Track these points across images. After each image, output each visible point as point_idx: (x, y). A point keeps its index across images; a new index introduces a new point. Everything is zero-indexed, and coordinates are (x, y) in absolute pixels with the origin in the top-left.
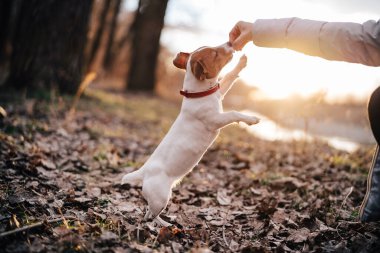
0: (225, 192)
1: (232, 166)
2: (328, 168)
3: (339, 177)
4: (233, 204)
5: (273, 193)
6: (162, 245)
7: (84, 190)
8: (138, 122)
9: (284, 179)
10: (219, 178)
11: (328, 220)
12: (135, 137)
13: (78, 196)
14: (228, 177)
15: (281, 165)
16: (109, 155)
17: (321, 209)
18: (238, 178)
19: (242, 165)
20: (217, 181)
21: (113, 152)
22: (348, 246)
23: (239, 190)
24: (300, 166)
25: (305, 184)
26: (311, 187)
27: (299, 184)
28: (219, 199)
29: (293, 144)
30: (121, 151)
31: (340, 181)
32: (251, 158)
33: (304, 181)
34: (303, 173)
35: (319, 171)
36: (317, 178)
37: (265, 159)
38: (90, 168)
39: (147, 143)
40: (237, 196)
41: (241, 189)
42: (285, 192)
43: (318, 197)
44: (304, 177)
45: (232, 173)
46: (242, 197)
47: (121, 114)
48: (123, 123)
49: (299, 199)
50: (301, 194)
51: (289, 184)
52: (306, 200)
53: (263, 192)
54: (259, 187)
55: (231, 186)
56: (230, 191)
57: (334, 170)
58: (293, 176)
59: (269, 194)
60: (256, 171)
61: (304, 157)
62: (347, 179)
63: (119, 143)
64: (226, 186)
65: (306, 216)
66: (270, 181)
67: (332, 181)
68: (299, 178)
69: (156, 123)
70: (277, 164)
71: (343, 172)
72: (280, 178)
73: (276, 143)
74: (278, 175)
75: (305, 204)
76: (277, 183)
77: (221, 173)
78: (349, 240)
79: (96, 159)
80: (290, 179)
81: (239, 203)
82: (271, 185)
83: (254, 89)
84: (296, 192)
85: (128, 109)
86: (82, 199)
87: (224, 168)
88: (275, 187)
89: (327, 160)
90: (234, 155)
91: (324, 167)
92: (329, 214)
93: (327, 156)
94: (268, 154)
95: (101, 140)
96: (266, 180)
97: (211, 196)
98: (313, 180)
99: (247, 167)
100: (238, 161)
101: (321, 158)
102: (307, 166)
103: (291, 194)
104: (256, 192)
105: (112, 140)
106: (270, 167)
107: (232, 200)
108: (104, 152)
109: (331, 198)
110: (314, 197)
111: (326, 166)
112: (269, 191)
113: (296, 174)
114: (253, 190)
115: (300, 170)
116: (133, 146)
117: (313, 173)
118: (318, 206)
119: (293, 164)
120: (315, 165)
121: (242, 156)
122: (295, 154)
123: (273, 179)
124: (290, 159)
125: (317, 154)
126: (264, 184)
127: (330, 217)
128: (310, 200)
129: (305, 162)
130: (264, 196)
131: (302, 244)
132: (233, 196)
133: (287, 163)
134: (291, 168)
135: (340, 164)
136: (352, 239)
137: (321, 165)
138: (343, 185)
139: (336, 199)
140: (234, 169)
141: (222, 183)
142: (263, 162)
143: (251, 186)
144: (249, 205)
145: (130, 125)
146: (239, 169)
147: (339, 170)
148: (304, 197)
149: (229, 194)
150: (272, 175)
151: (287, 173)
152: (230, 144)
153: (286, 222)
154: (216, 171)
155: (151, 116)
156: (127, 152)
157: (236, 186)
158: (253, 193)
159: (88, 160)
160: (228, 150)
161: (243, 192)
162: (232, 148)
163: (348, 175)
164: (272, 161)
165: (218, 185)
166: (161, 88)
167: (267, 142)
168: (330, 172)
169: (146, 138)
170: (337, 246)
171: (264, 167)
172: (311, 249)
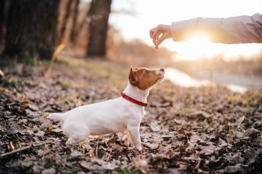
0: (156, 122)
1: (161, 105)
2: (227, 104)
3: (235, 110)
4: (162, 131)
5: (189, 122)
6: (114, 160)
7: (59, 124)
8: (95, 77)
9: (197, 112)
10: (152, 114)
11: (228, 139)
12: (93, 87)
13: (55, 128)
14: (158, 112)
15: (194, 103)
16: (75, 100)
17: (223, 132)
18: (165, 113)
19: (167, 104)
20: (150, 115)
21: (78, 98)
22: (242, 156)
23: (166, 121)
24: (207, 104)
25: (212, 115)
26: (215, 118)
27: (207, 116)
28: (152, 127)
29: (202, 89)
30: (84, 97)
31: (235, 113)
32: (173, 99)
33: (210, 113)
34: (210, 108)
35: (220, 106)
36: (220, 111)
37: (183, 100)
38: (62, 109)
39: (101, 91)
40: (165, 125)
41: (167, 120)
42: (198, 121)
43: (221, 124)
44: (210, 111)
45: (161, 110)
46: (168, 126)
47: (83, 72)
48: (85, 78)
49: (207, 126)
50: (209, 123)
51: (200, 115)
52: (212, 127)
53: (183, 122)
54: (180, 119)
55: (160, 118)
56: (160, 122)
57: (231, 106)
58: (203, 110)
59: (186, 123)
60: (177, 108)
61: (210, 97)
62: (240, 111)
63: (82, 92)
64: (157, 118)
65: (213, 136)
66: (187, 114)
67: (230, 113)
68: (207, 111)
69: (107, 78)
70: (192, 102)
71: (237, 107)
72: (193, 112)
73: (191, 89)
74: (193, 110)
75: (212, 129)
76: (192, 116)
77: (153, 110)
78: (243, 152)
79: (67, 103)
80: (201, 112)
81: (166, 130)
82: (188, 117)
83: (174, 53)
84: (205, 121)
85: (88, 69)
86: (57, 130)
87: (155, 107)
88: (191, 118)
89: (226, 99)
90: (162, 98)
91: (224, 104)
92: (228, 135)
93: (226, 96)
94: (185, 96)
95: (69, 90)
96: (184, 114)
97: (147, 125)
98: (216, 113)
99: (171, 105)
100: (164, 101)
101: (222, 98)
102: (213, 104)
103: (202, 123)
104: (178, 122)
105: (77, 90)
106: (187, 105)
107: (161, 128)
108: (72, 98)
109: (229, 124)
110: (218, 124)
111: (226, 103)
112: (187, 121)
113: (204, 109)
114: (175, 120)
115: (207, 106)
116: (92, 94)
117: (217, 108)
118: (221, 130)
119: (203, 102)
120: (218, 102)
121: (167, 98)
122: (204, 96)
123: (189, 113)
124: (201, 99)
125: (219, 95)
126: (183, 116)
127: (229, 137)
128: (215, 126)
129: (211, 100)
130: (183, 124)
131: (210, 156)
132: (162, 125)
133: (199, 102)
134: (202, 105)
135: (235, 101)
136: (245, 151)
137: (222, 102)
138: (237, 115)
139: (233, 125)
140: (162, 107)
141: (154, 117)
142: (181, 101)
143: (174, 118)
144: (173, 130)
145: (90, 80)
146: (165, 107)
147: (235, 105)
148: (211, 124)
149: (159, 124)
150: (188, 110)
151: (199, 109)
152: (159, 90)
153: (199, 141)
154: (150, 108)
155: (104, 73)
156: (88, 98)
157: (163, 118)
158: (175, 123)
159: (61, 104)
160: (157, 94)
161: (169, 122)
162: (160, 93)
163: (241, 108)
164: (188, 100)
165: (151, 118)
166: (110, 54)
167: (184, 88)
168: (228, 107)
169: (101, 88)
170: (234, 156)
171: (183, 104)
172: (216, 158)
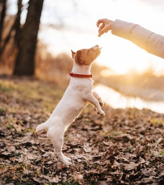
0: (88, 144)
1: (92, 128)
2: (149, 127)
3: (155, 132)
4: (93, 152)
5: (116, 144)
7: (5, 148)
9: (123, 135)
10: (84, 137)
11: (146, 157)
12: (27, 111)
13: (3, 152)
14: (89, 135)
16: (15, 126)
17: (143, 152)
18: (95, 136)
19: (97, 127)
20: (82, 138)
22: (155, 171)
24: (132, 126)
25: (135, 137)
26: (138, 139)
27: (131, 137)
28: (84, 149)
29: (129, 111)
31: (155, 134)
32: (102, 123)
33: (134, 135)
34: (134, 131)
35: (143, 129)
36: (143, 133)
37: (111, 123)
38: (5, 134)
39: (37, 116)
40: (95, 147)
41: (97, 143)
42: (123, 143)
43: (142, 145)
44: (134, 133)
45: (92, 133)
46: (98, 147)
47: (15, 95)
49: (131, 146)
50: (132, 144)
51: (125, 138)
52: (135, 147)
53: (110, 144)
54: (108, 141)
55: (91, 141)
56: (91, 144)
57: (152, 128)
58: (127, 133)
59: (114, 145)
60: (106, 129)
61: (134, 120)
62: (160, 133)
63: (19, 117)
64: (89, 141)
65: (135, 156)
66: (114, 137)
67: (151, 134)
68: (131, 134)
69: (40, 101)
70: (118, 126)
71: (158, 129)
72: (120, 134)
73: (119, 111)
74: (119, 132)
75: (134, 149)
76: (119, 138)
77: (85, 133)
78: (156, 167)
79: (9, 129)
80: (125, 135)
81: (96, 151)
82: (115, 139)
84: (129, 142)
86: (6, 153)
87: (86, 130)
88: (117, 140)
89: (149, 122)
90: (92, 121)
91: (146, 126)
92: (147, 154)
93: (149, 118)
94: (113, 119)
96: (112, 136)
97: (80, 147)
98: (140, 135)
99: (101, 129)
100: (94, 125)
101: (145, 120)
102: (137, 126)
103: (126, 144)
104: (106, 144)
105: (14, 115)
106: (114, 128)
107: (93, 149)
108: (11, 124)
109: (149, 145)
110: (139, 145)
111: (148, 126)
112: (113, 142)
113: (129, 131)
114: (104, 142)
115: (132, 129)
116: (28, 119)
117: (140, 130)
118: (141, 150)
119: (128, 125)
120: (141, 125)
121: (97, 122)
122: (130, 119)
123: (116, 135)
124: (127, 122)
125: (143, 118)
126: (111, 138)
127: (148, 156)
128: (137, 147)
129: (136, 123)
130: (111, 145)
131: (131, 171)
132: (93, 147)
133: (125, 125)
134: (127, 128)
135: (156, 123)
136: (158, 167)
138: (157, 136)
139: (152, 145)
140: (92, 130)
141: (86, 139)
142: (110, 125)
143: (103, 140)
144: (102, 151)
146: (95, 130)
147: (156, 128)
148: (134, 145)
149: (91, 146)
150: (115, 133)
151: (124, 131)
152: (89, 113)
153: (123, 160)
154: (82, 132)
156: (25, 122)
157: (94, 141)
158: (104, 144)
159: (4, 130)
160: (88, 118)
161: (98, 145)
162: (91, 116)
163: (161, 130)
164: (115, 123)
165: (83, 141)
168: (150, 129)
169: (35, 113)
170: (149, 171)
171: (110, 128)
172: (135, 173)
